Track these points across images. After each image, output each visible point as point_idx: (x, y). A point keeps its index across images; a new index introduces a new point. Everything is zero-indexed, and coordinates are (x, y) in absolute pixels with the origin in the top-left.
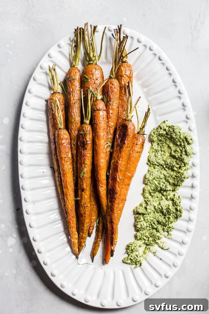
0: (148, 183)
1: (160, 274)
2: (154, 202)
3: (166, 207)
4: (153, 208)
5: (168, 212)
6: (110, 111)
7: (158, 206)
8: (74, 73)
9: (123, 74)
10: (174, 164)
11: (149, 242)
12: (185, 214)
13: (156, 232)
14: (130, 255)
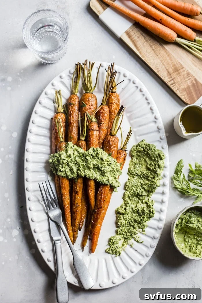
0: (127, 189)
1: (135, 263)
2: (132, 205)
3: (142, 209)
4: (131, 210)
5: (143, 213)
6: (101, 131)
7: (135, 207)
8: (74, 99)
9: (113, 102)
10: (149, 174)
11: (127, 236)
12: (156, 215)
13: (133, 229)
14: (112, 247)
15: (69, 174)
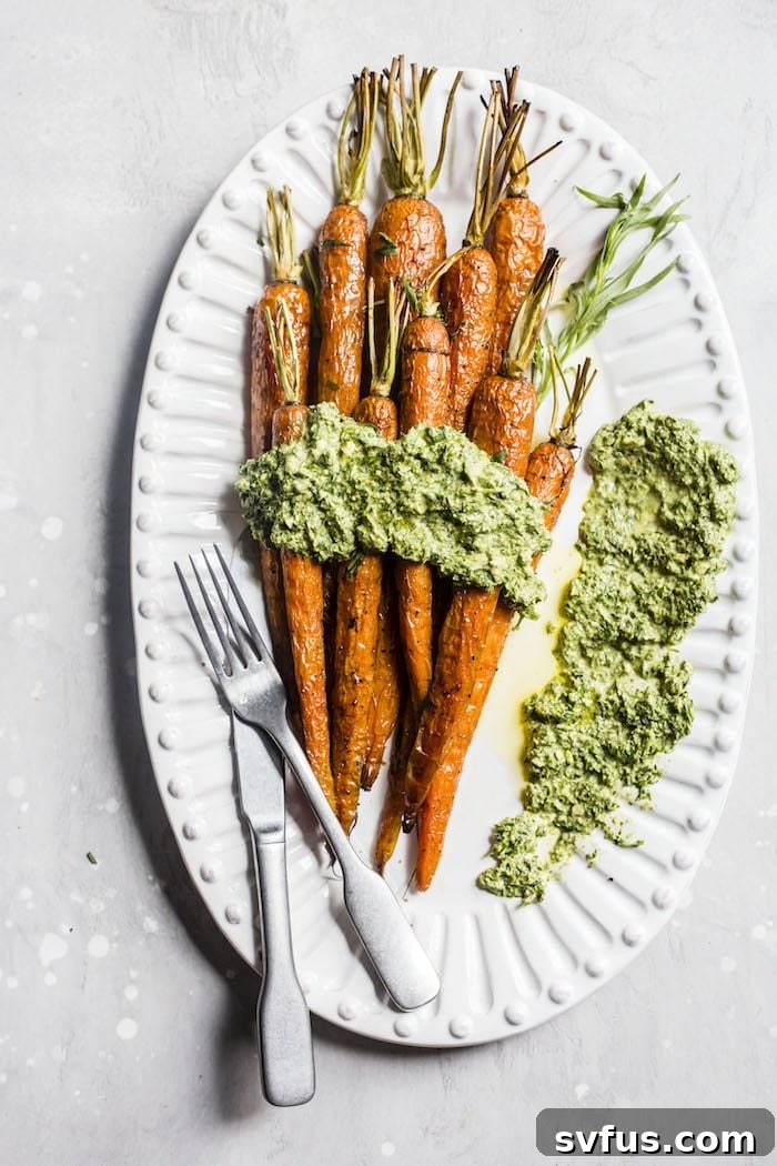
0: (575, 612)
1: (606, 933)
2: (597, 681)
3: (636, 700)
4: (589, 702)
5: (642, 715)
6: (460, 357)
7: (609, 693)
8: (347, 223)
9: (514, 234)
10: (671, 549)
11: (573, 819)
12: (700, 727)
13: (596, 786)
14: (505, 863)
15: (320, 538)
